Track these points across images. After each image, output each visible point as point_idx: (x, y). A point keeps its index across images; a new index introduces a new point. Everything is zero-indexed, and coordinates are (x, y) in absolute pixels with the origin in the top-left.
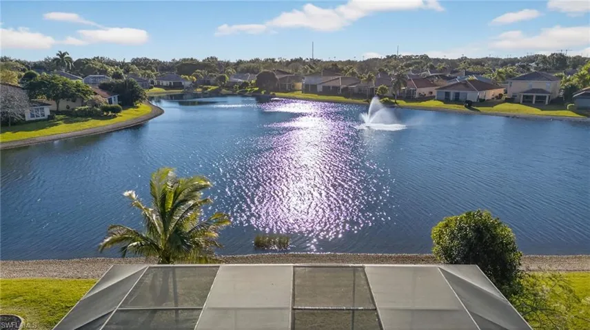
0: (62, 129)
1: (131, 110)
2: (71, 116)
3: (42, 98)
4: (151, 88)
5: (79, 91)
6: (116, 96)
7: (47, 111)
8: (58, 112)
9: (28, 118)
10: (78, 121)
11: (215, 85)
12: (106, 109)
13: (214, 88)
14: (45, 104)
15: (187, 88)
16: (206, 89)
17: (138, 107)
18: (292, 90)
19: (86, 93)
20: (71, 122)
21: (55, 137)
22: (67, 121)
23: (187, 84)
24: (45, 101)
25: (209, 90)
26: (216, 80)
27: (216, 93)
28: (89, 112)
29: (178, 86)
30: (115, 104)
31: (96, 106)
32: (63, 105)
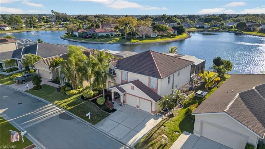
0: (159, 40)
1: (180, 36)
2: (162, 36)
3: (156, 31)
4: (192, 28)
5: (165, 29)
6: (177, 31)
7: (156, 35)
8: (159, 35)
9: (152, 36)
10: (163, 38)
11: (219, 27)
12: (172, 35)
13: (218, 28)
14: (156, 33)
15: (206, 28)
16: (214, 29)
17: (183, 35)
18: (254, 30)
19: (167, 30)
20: (162, 38)
21: (157, 42)
22: (161, 38)
23: (206, 26)
24: (156, 32)
25: (215, 29)
26: (219, 25)
27: (218, 31)
28: (167, 36)
29: (203, 27)
30: (176, 33)
31: (170, 34)
32: (161, 33)
